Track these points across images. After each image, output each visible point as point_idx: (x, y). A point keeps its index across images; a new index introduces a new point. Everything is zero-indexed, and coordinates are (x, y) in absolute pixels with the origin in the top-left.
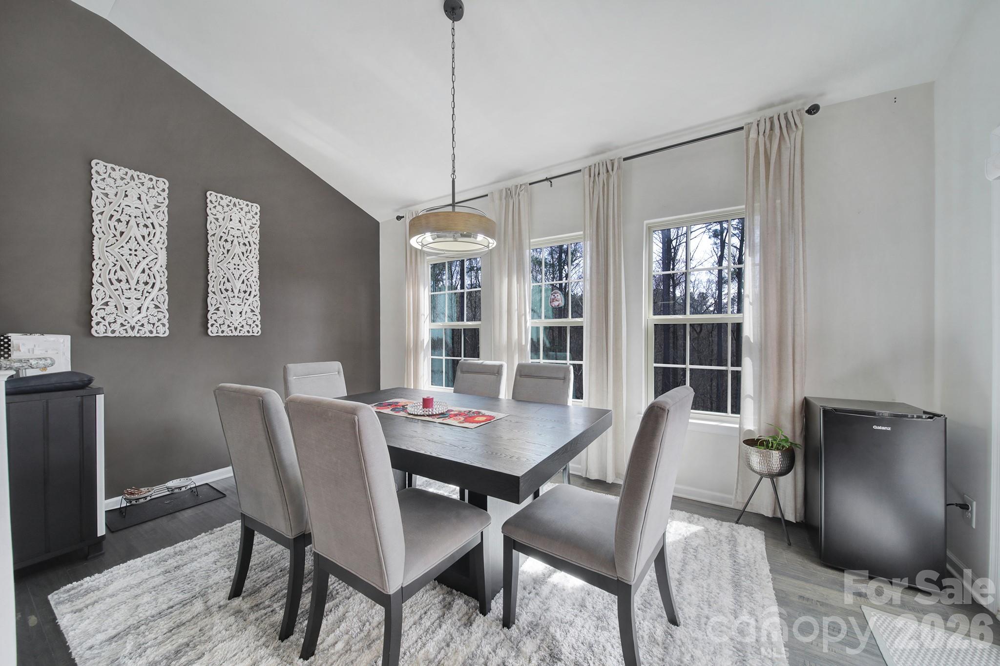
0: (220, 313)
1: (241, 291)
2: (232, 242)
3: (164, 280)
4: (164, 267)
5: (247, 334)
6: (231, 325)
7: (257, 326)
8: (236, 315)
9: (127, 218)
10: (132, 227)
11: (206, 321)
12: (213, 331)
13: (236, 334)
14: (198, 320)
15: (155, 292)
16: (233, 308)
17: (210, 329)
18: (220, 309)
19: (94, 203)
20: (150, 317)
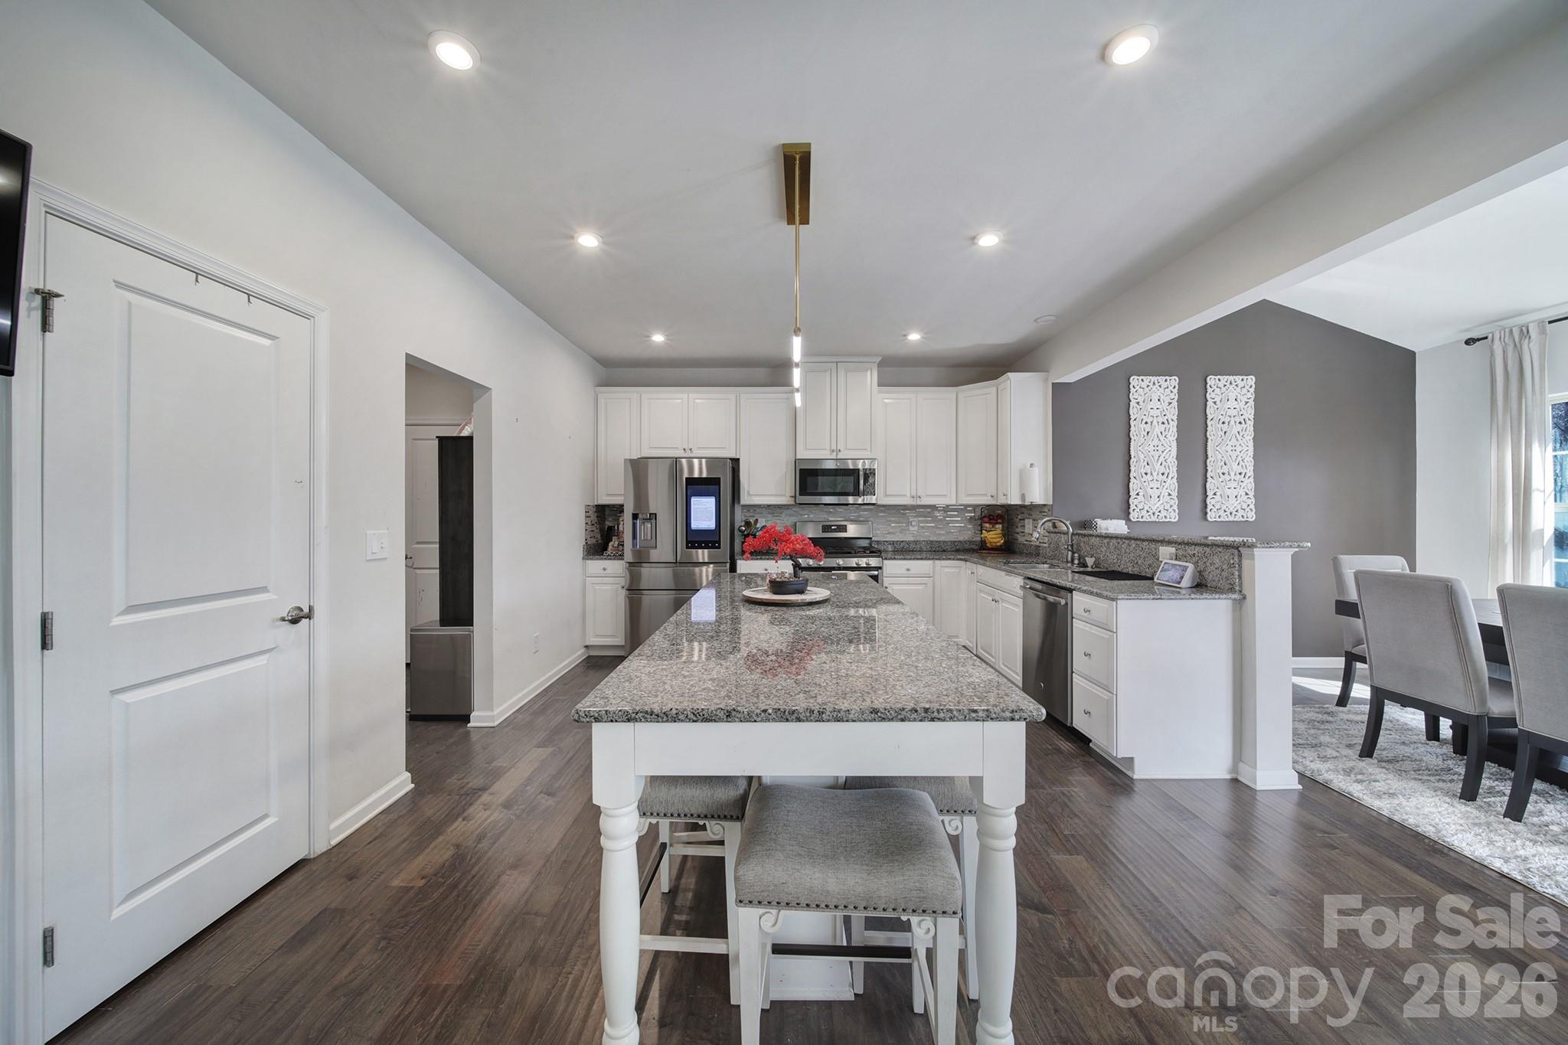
0: (1217, 497)
1: (1237, 473)
2: (1229, 422)
3: (1175, 469)
4: (1175, 457)
5: (1241, 519)
6: (1227, 510)
7: (1251, 510)
8: (1232, 500)
9: (1152, 419)
10: (1155, 426)
11: (1206, 506)
12: (1211, 516)
13: (1231, 519)
14: (1198, 505)
15: (1169, 481)
16: (1228, 492)
17: (1209, 513)
18: (1217, 493)
19: (1131, 413)
20: (1165, 504)
